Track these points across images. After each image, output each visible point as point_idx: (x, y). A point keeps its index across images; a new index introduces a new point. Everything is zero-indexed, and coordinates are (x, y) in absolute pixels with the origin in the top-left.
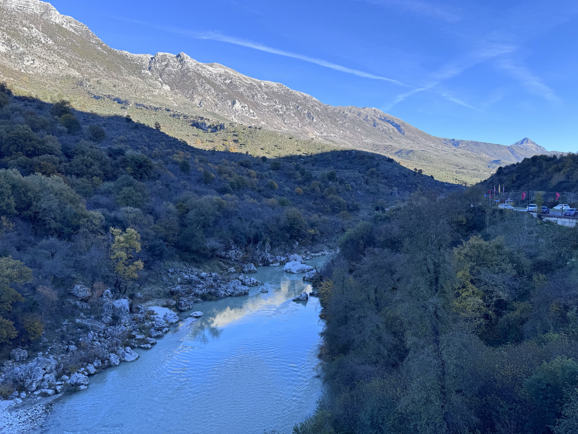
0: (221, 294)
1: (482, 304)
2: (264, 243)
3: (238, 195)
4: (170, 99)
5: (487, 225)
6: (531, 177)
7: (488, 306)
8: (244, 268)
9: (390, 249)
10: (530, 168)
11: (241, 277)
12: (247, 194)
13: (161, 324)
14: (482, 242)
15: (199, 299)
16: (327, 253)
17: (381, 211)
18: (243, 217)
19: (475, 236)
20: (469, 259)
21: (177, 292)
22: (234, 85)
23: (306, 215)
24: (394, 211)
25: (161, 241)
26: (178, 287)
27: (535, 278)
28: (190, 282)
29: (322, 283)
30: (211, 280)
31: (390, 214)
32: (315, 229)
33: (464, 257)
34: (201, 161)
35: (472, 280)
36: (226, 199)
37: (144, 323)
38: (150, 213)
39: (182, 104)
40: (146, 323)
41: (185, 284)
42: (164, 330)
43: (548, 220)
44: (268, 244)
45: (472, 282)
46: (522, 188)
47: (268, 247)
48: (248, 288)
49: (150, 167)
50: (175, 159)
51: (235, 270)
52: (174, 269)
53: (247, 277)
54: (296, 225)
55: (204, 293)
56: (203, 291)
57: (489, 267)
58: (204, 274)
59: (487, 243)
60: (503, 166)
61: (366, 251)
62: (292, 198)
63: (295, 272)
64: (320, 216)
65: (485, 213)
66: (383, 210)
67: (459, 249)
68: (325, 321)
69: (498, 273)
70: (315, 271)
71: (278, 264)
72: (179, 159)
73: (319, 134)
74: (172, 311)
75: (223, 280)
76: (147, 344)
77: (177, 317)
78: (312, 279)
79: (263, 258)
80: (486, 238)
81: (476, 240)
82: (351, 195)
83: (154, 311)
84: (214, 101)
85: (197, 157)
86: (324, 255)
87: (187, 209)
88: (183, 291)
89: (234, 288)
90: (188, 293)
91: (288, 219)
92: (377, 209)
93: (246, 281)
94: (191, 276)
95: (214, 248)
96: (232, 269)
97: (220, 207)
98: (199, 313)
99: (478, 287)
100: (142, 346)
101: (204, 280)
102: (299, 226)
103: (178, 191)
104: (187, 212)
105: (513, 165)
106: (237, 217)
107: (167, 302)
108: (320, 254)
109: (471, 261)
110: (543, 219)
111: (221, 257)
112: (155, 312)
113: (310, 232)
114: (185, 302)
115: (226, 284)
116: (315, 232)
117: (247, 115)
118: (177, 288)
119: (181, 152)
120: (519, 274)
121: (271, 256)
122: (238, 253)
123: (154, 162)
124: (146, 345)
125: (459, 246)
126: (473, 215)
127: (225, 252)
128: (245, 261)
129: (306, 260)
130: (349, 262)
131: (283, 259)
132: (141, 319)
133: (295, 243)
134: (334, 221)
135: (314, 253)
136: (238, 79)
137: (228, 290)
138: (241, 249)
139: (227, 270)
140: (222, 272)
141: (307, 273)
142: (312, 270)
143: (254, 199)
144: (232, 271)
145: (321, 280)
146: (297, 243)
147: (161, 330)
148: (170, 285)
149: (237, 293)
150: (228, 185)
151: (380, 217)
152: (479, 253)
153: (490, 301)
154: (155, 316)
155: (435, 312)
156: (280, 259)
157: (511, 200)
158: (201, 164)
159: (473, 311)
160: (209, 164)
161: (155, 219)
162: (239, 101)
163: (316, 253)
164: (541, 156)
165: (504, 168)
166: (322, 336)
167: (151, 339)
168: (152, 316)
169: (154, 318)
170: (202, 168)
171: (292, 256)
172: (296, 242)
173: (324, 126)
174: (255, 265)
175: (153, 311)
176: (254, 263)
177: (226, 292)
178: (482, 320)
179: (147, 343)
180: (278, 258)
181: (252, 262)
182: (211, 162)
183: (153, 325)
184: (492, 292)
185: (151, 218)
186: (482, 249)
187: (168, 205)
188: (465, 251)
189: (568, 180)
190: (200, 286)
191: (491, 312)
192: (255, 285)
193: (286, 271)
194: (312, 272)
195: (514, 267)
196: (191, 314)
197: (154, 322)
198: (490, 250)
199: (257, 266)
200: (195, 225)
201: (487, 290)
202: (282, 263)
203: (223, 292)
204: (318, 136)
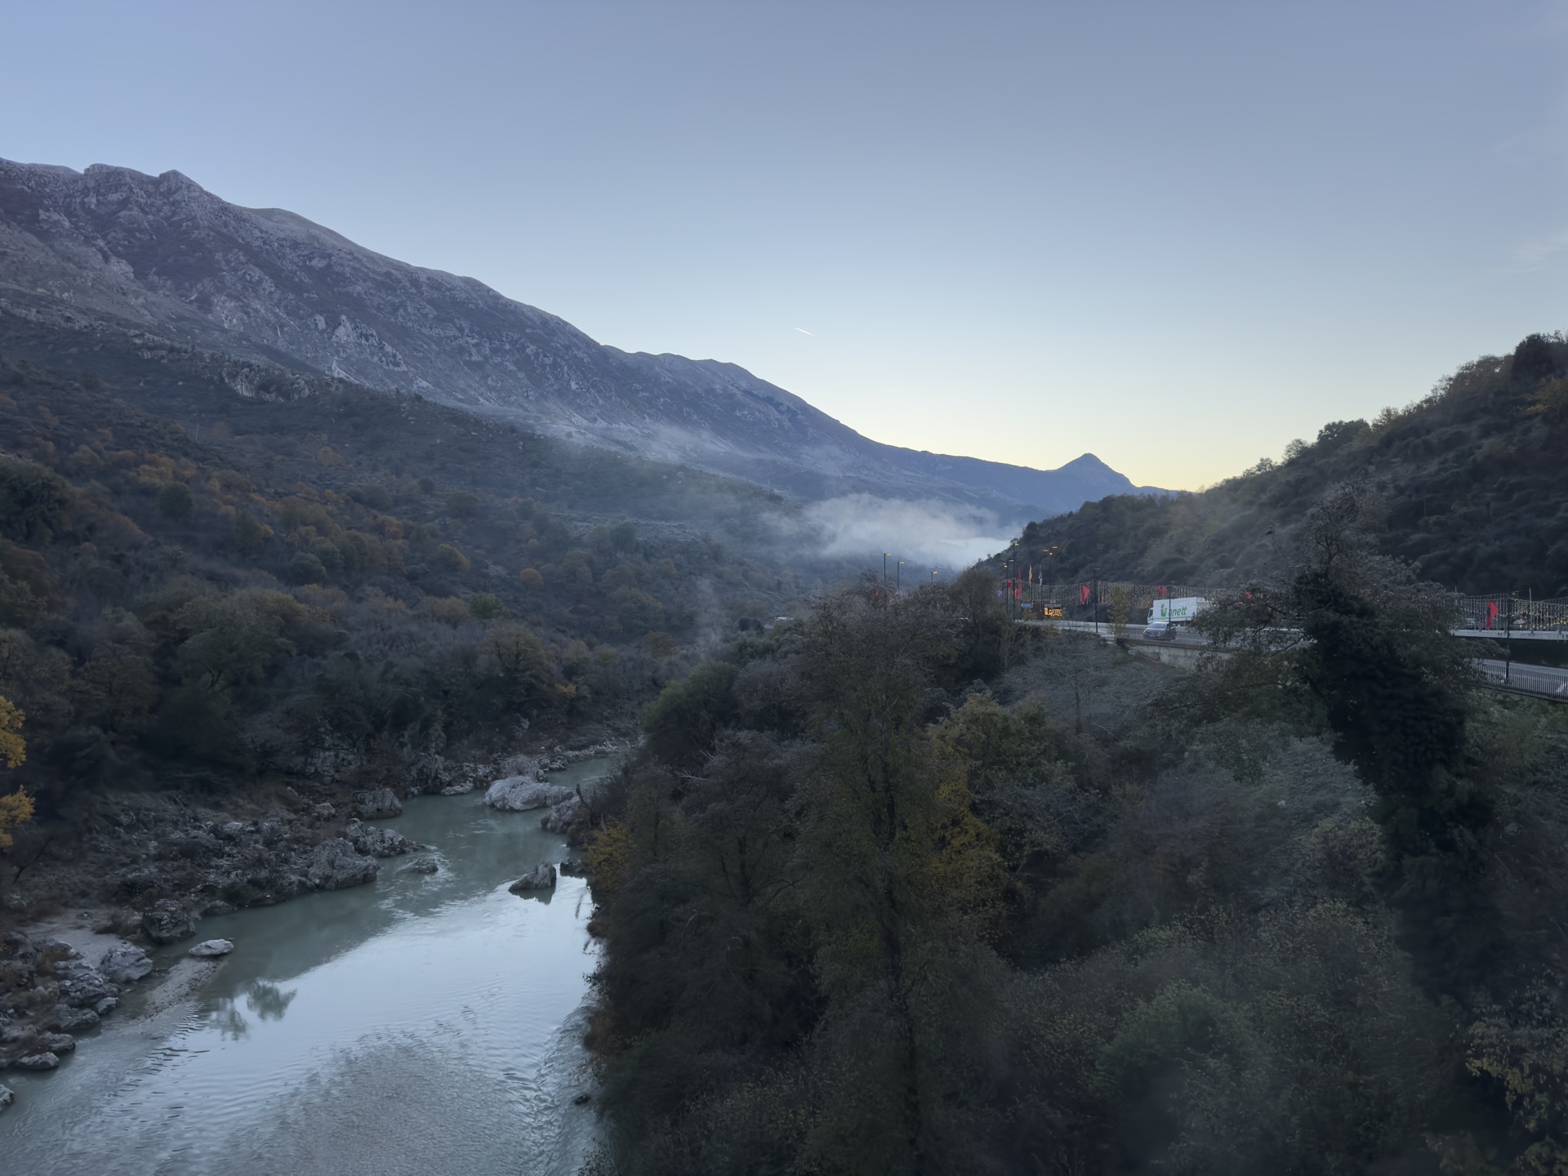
0: (290, 884)
1: (999, 865)
2: (426, 727)
3: (345, 587)
4: (133, 302)
5: (1006, 665)
6: (1100, 546)
7: (1013, 869)
8: (362, 802)
9: (776, 730)
10: (1099, 526)
11: (352, 829)
12: (374, 585)
13: (91, 988)
14: (995, 708)
15: (219, 903)
16: (609, 747)
17: (752, 631)
18: (359, 652)
19: (978, 694)
20: (966, 750)
21: (148, 884)
22: (337, 273)
23: (553, 645)
24: (785, 631)
25: (95, 730)
26: (150, 871)
27: (1116, 792)
28: (189, 851)
29: (596, 833)
30: (256, 842)
31: (777, 640)
32: (576, 683)
33: (953, 747)
34: (228, 486)
35: (974, 804)
36: (305, 600)
37: (34, 987)
38: (60, 644)
39: (170, 318)
40: (41, 988)
41: (173, 859)
42: (102, 1005)
43: (1139, 652)
44: (437, 730)
45: (974, 808)
46: (1082, 573)
47: (439, 736)
48: (375, 862)
49: (61, 502)
50: (144, 479)
51: (333, 811)
52: (137, 815)
53: (372, 828)
54: (524, 671)
55: (233, 885)
56: (233, 876)
57: (1012, 771)
58: (235, 825)
59: (1006, 711)
60: (1038, 521)
61: (716, 741)
62: (512, 597)
63: (518, 805)
64: (591, 646)
65: (1000, 637)
66: (759, 628)
67: (942, 728)
68: (605, 941)
69: (1034, 785)
70: (576, 799)
71: (468, 786)
72: (157, 481)
73: (585, 423)
74: (129, 944)
75: (298, 840)
76: (41, 1052)
77: (147, 960)
78: (568, 824)
79: (421, 770)
80: (1004, 697)
81: (981, 702)
82: (676, 589)
83: (70, 948)
84: (276, 315)
85: (217, 473)
86: (602, 755)
87: (183, 631)
88: (166, 880)
89: (332, 863)
90: (183, 887)
91: (500, 656)
92: (744, 626)
93: (369, 840)
94: (194, 833)
95: (269, 745)
96: (324, 807)
97: (288, 621)
98: (218, 944)
99: (988, 822)
100: (25, 1060)
101: (235, 845)
102: (531, 676)
103: (153, 576)
104: (182, 640)
105: (1061, 519)
106: (342, 653)
107: (113, 918)
108: (591, 751)
109: (971, 756)
110: (1128, 649)
111: (290, 773)
112: (73, 951)
113: (565, 690)
114: (172, 913)
115: (305, 852)
116: (577, 689)
117: (376, 359)
118: (146, 871)
119: (165, 459)
120: (1081, 786)
121: (448, 763)
122: (343, 760)
123: (75, 490)
124: (37, 1057)
125: (941, 719)
126: (972, 641)
127: (302, 759)
128: (364, 780)
129: (552, 770)
130: (672, 772)
131: (482, 770)
132: (22, 976)
133: (518, 722)
134: (631, 659)
135: (572, 749)
136: (350, 257)
137: (312, 870)
138: (354, 746)
139: (307, 810)
140: (292, 816)
141: (554, 807)
142: (569, 796)
143: (396, 600)
144: (326, 812)
145: (592, 824)
146: (526, 724)
147: (92, 1006)
148: (123, 865)
149: (340, 876)
150: (313, 557)
151: (752, 647)
152: (988, 737)
153: (1017, 855)
154: (74, 963)
155: (890, 892)
156: (475, 770)
157: (1057, 603)
158: (230, 496)
159: (980, 883)
160: (256, 497)
161: (74, 662)
162: (352, 320)
163: (579, 748)
164: (1122, 498)
165: (1041, 526)
166: (594, 984)
167: (57, 1036)
168: (62, 964)
169: (66, 968)
170: (229, 507)
171: (510, 760)
172: (523, 720)
173: (601, 402)
174: (396, 794)
175: (66, 948)
176: (393, 787)
177: (306, 876)
178: (1000, 905)
179: (45, 1048)
180: (467, 767)
181: (386, 784)
182: (261, 491)
183: (65, 993)
184: (1020, 833)
185: (60, 658)
186: (995, 725)
187: (119, 620)
188: (955, 732)
189: (1179, 556)
190: (224, 862)
191: (1019, 884)
192: (398, 851)
193: (492, 806)
194: (566, 803)
195: (1069, 769)
196: (193, 950)
197: (68, 983)
198: (1013, 729)
199: (404, 796)
200: (207, 677)
201: (1010, 829)
202: (481, 782)
203: (294, 878)
204: (586, 429)
